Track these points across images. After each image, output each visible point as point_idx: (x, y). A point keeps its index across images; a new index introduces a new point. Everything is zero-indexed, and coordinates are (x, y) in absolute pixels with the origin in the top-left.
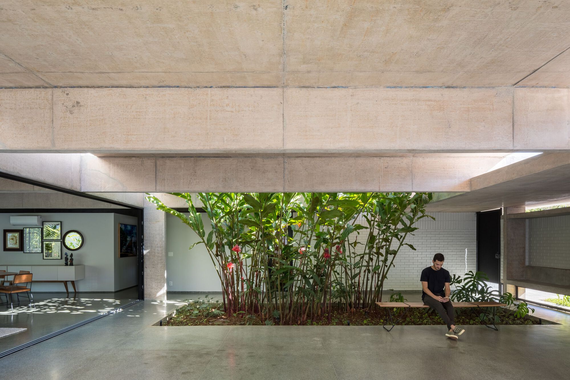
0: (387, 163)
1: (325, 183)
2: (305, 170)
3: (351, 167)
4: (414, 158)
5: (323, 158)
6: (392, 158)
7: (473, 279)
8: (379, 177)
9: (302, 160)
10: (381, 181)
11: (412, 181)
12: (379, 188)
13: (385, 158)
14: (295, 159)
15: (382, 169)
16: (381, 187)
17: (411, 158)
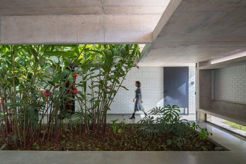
0: (84, 19)
1: (33, 36)
2: (17, 26)
3: (54, 23)
4: (106, 15)
5: (31, 16)
6: (88, 16)
7: (170, 111)
8: (77, 31)
9: (15, 18)
10: (78, 34)
11: (104, 34)
12: (77, 40)
13: (81, 15)
14: (9, 17)
15: (79, 24)
16: (78, 40)
17: (103, 15)
